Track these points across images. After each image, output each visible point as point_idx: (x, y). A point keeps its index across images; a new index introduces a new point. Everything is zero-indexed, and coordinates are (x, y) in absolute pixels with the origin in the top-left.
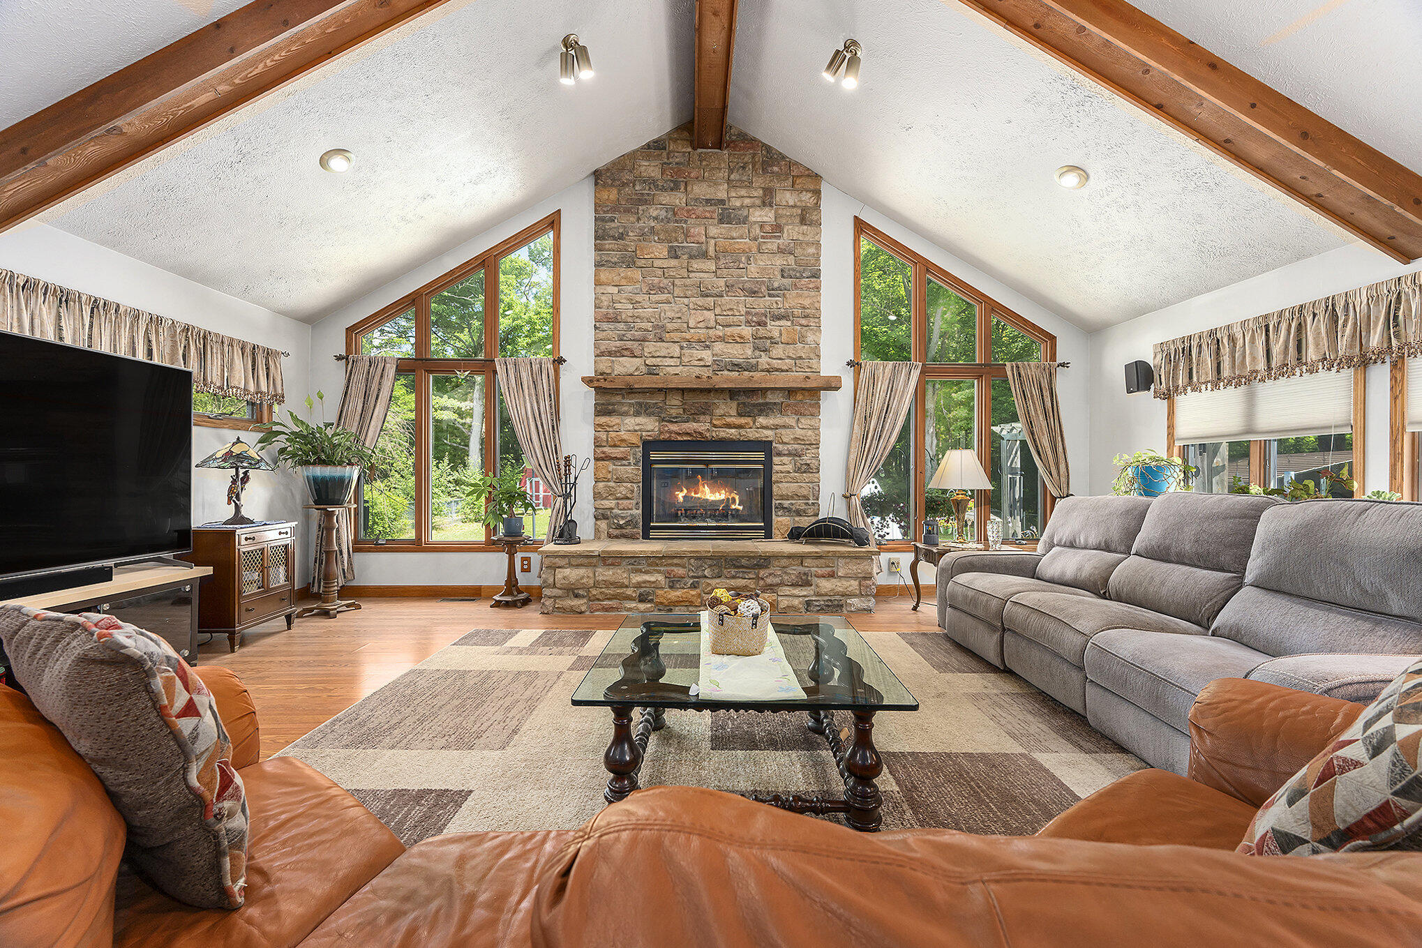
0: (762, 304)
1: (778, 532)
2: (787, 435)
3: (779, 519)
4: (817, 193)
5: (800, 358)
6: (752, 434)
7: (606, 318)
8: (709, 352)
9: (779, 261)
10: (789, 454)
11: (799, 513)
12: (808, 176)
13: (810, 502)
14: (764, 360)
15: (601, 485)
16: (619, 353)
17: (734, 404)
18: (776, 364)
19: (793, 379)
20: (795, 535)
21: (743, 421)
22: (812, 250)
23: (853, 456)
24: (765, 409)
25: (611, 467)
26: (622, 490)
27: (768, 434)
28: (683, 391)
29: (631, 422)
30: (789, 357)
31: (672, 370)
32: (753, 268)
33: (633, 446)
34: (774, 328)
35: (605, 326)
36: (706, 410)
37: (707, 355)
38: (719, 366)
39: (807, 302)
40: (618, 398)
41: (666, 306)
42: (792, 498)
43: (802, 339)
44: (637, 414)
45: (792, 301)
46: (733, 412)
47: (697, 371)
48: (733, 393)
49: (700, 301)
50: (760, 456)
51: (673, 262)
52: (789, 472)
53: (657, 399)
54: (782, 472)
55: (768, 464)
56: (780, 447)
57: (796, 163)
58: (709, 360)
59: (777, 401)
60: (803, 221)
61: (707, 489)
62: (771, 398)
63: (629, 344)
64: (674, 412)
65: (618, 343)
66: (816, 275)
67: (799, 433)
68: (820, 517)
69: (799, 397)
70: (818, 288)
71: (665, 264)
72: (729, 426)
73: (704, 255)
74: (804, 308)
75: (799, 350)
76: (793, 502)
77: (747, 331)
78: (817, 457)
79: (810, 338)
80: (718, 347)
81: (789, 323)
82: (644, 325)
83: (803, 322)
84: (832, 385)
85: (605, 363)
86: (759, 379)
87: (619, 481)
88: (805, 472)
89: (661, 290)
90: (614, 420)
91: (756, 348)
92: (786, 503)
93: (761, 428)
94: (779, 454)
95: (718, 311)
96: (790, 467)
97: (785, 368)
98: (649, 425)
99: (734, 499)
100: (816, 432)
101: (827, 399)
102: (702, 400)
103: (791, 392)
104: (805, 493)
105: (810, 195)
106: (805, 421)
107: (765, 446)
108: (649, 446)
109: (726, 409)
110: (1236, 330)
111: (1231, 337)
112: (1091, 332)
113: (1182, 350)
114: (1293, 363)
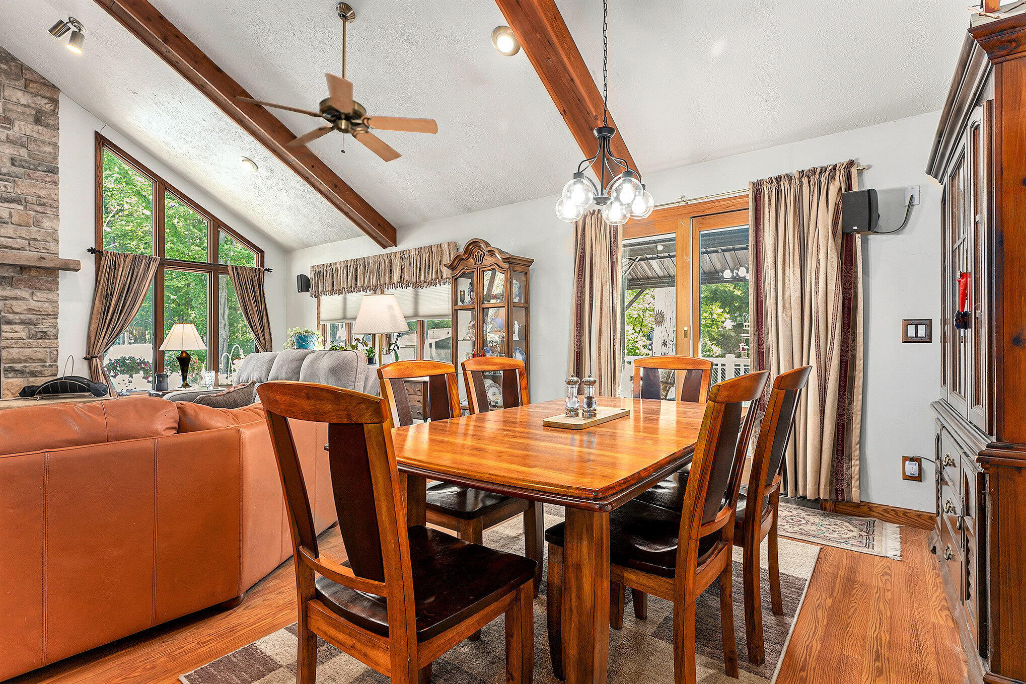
1: (7, 392)
2: (19, 306)
3: (9, 380)
4: (55, 102)
5: (35, 239)
10: (22, 323)
11: (33, 374)
12: (44, 84)
13: (48, 364)
19: (28, 257)
20: (27, 393)
22: (48, 149)
23: (94, 326)
30: (21, 237)
39: (42, 193)
42: (26, 361)
43: (37, 223)
45: (25, 189)
52: (22, 339)
54: (12, 339)
56: (10, 316)
57: (29, 69)
59: (6, 275)
60: (38, 121)
66: (54, 171)
67: (33, 304)
68: (59, 376)
69: (34, 274)
70: (56, 183)
74: (39, 197)
75: (34, 231)
76: (27, 365)
78: (55, 326)
79: (46, 223)
81: (21, 208)
83: (39, 209)
84: (72, 267)
88: (41, 339)
92: (18, 366)
94: (9, 323)
96: (23, 335)
97: (17, 246)
100: (54, 304)
101: (65, 279)
103: (23, 268)
104: (41, 356)
105: (46, 101)
106: (39, 295)
110: (338, 266)
111: (337, 269)
112: (286, 251)
113: (320, 273)
114: (354, 286)
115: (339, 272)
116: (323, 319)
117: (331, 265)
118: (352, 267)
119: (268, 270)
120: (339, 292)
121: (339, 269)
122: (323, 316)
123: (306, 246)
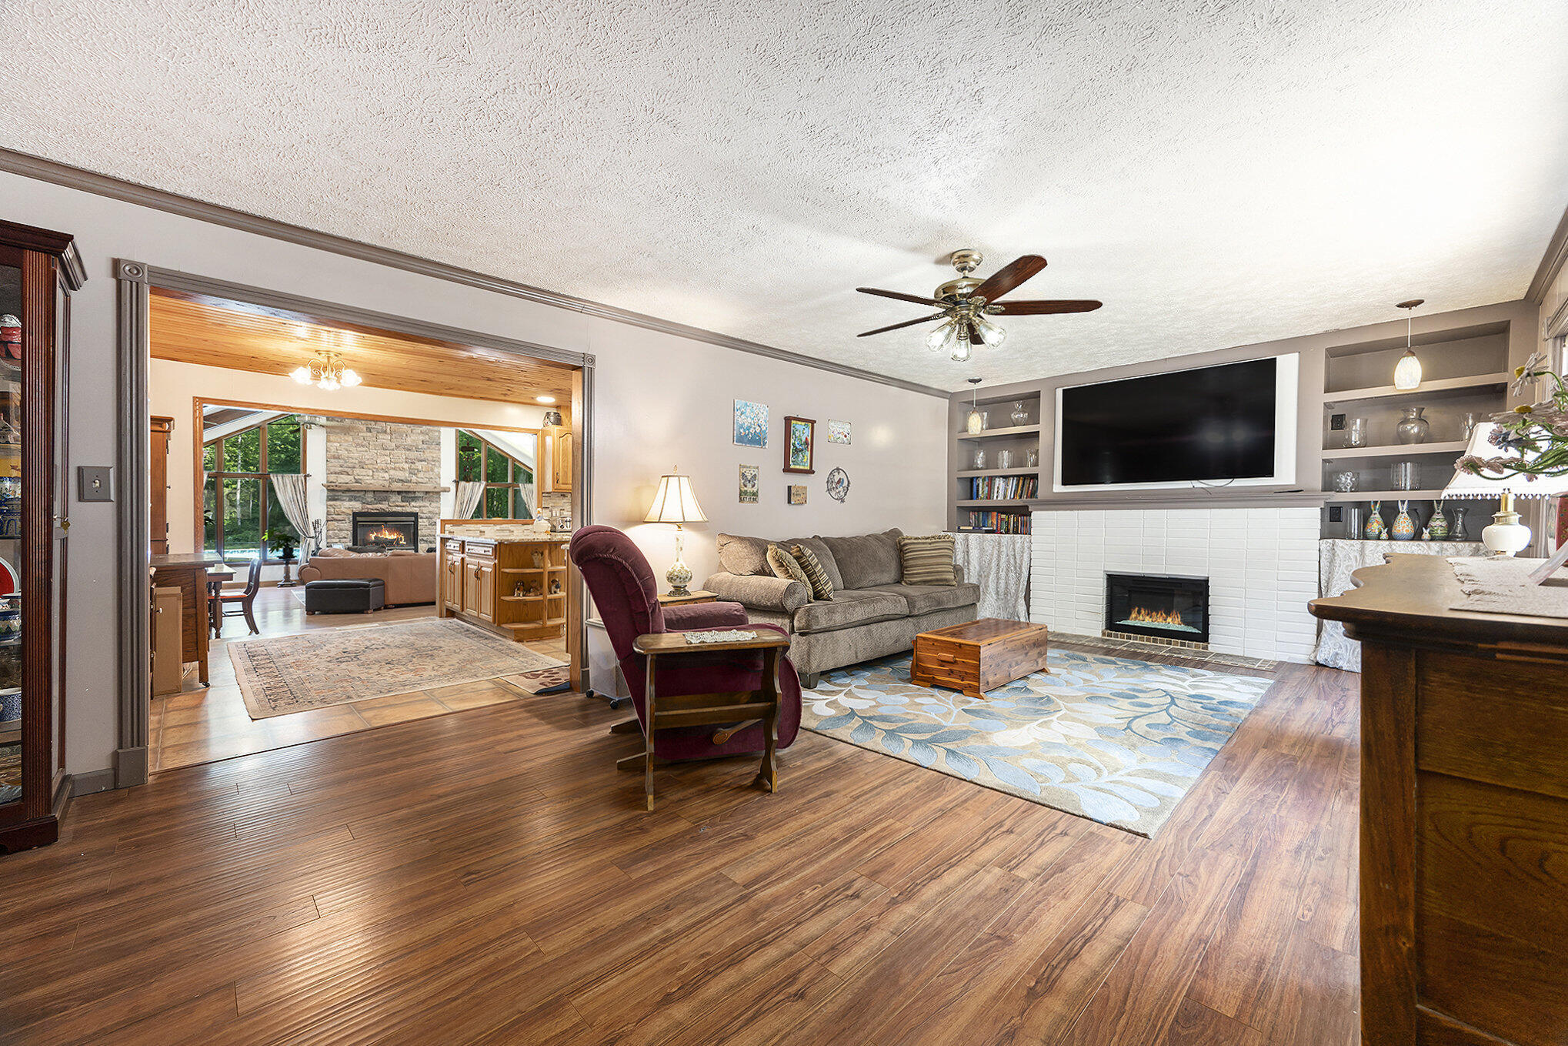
0: (413, 455)
2: (425, 510)
5: (432, 478)
6: (409, 510)
7: (332, 457)
8: (387, 474)
9: (421, 437)
10: (427, 518)
14: (414, 478)
15: (331, 532)
16: (341, 473)
17: (400, 497)
18: (420, 480)
21: (404, 504)
22: (437, 434)
24: (415, 499)
25: (336, 524)
26: (343, 534)
27: (416, 510)
28: (374, 491)
29: (347, 504)
30: (426, 478)
31: (368, 482)
32: (408, 439)
33: (348, 514)
34: (419, 465)
35: (332, 460)
36: (386, 499)
37: (386, 476)
38: (392, 480)
39: (434, 455)
40: (340, 493)
41: (366, 453)
43: (432, 470)
44: (350, 500)
45: (428, 455)
46: (399, 500)
47: (381, 482)
48: (399, 493)
49: (383, 452)
50: (413, 519)
51: (369, 434)
52: (425, 525)
53: (362, 494)
54: (421, 526)
55: (416, 522)
56: (422, 515)
58: (387, 478)
59: (420, 496)
61: (387, 533)
62: (417, 494)
63: (346, 469)
64: (369, 500)
65: (340, 469)
66: (439, 444)
67: (431, 509)
69: (431, 494)
70: (440, 450)
71: (365, 434)
72: (397, 506)
73: (386, 432)
75: (431, 475)
77: (406, 466)
79: (436, 470)
80: (392, 472)
81: (426, 463)
82: (354, 461)
83: (433, 463)
84: (446, 490)
85: (332, 478)
86: (412, 487)
87: (341, 530)
89: (363, 446)
90: (338, 503)
91: (410, 473)
92: (425, 538)
93: (412, 507)
94: (422, 518)
95: (391, 456)
96: (426, 523)
97: (424, 482)
98: (357, 506)
99: (401, 538)
100: (439, 508)
101: (444, 496)
102: (385, 494)
103: (427, 493)
106: (433, 504)
107: (415, 515)
108: (355, 515)
109: (396, 499)
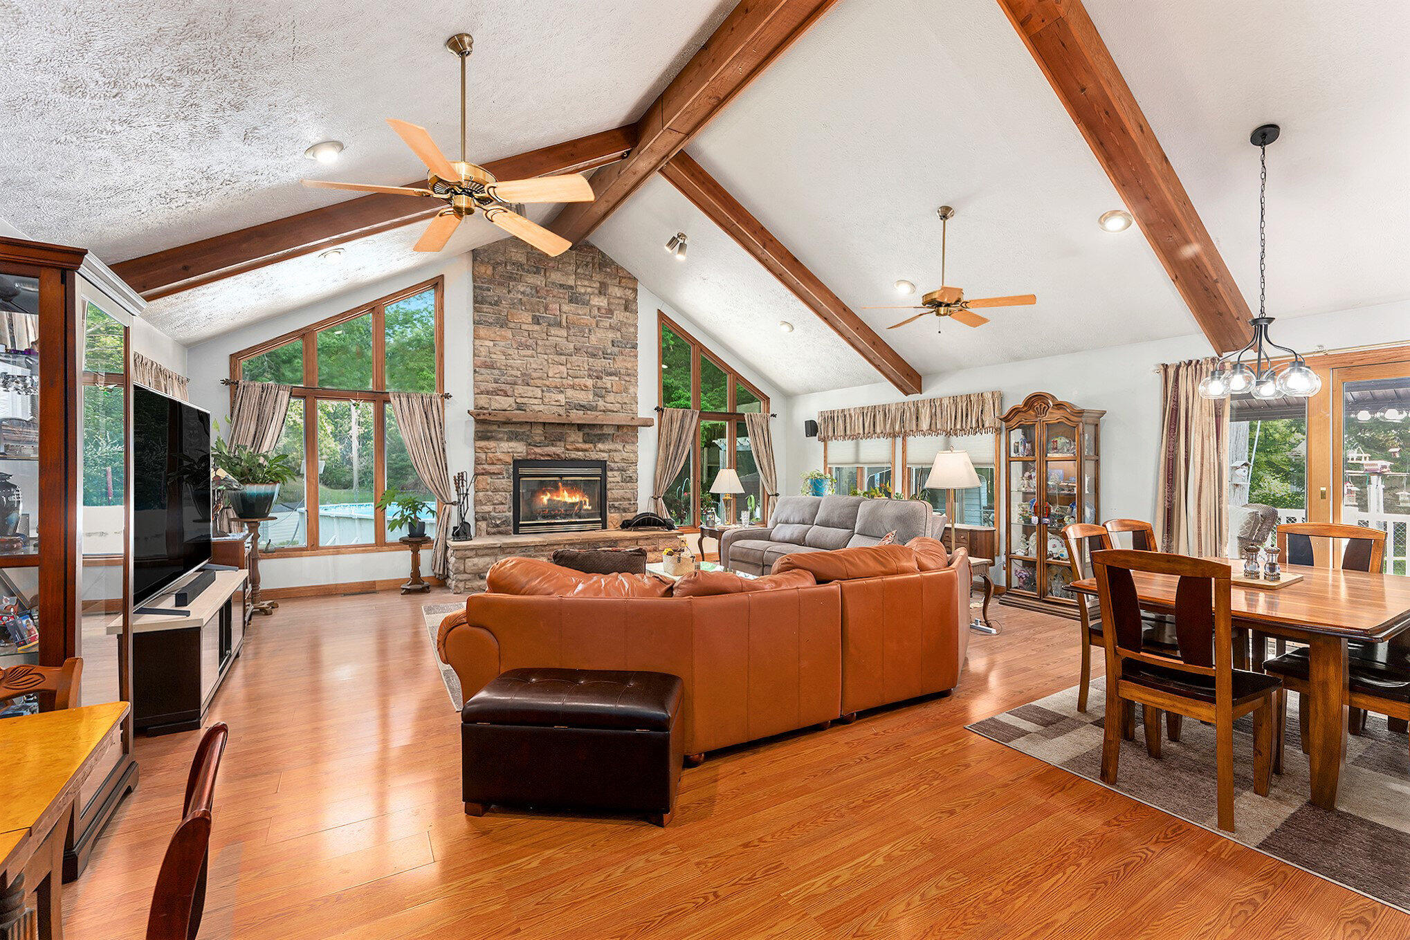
0: (600, 363)
1: (611, 524)
2: (617, 456)
3: (612, 515)
4: (635, 290)
5: (625, 403)
6: (594, 456)
7: (482, 365)
8: (563, 396)
9: (611, 335)
10: (618, 470)
11: (625, 511)
12: (630, 278)
13: (632, 503)
14: (601, 403)
15: (481, 494)
16: (495, 392)
17: (581, 434)
18: (609, 406)
19: (621, 418)
20: (626, 525)
21: (587, 446)
22: (632, 330)
23: (659, 471)
24: (602, 438)
25: (489, 480)
26: (499, 497)
27: (604, 456)
28: (544, 424)
29: (505, 446)
30: (618, 403)
31: (536, 408)
32: (593, 337)
33: (506, 463)
34: (608, 381)
35: (483, 371)
36: (561, 438)
37: (561, 398)
38: (571, 406)
39: (629, 365)
40: (495, 427)
41: (531, 360)
42: (621, 500)
43: (626, 390)
44: (510, 439)
45: (620, 364)
46: (581, 440)
47: (555, 409)
48: (580, 427)
49: (557, 358)
50: (599, 471)
51: (536, 327)
52: (618, 482)
53: (526, 429)
54: (614, 482)
55: (604, 477)
56: (612, 465)
57: (622, 268)
58: (563, 402)
59: (610, 432)
60: (626, 309)
61: (566, 493)
62: (606, 431)
63: (503, 386)
64: (537, 439)
65: (495, 385)
66: (635, 347)
67: (624, 455)
68: (638, 513)
69: (625, 430)
70: (636, 356)
71: (530, 328)
72: (578, 450)
73: (559, 325)
74: (627, 369)
75: (624, 398)
76: (621, 503)
77: (590, 383)
78: (636, 472)
79: (631, 390)
80: (570, 392)
81: (617, 379)
82: (515, 372)
83: (627, 379)
84: (647, 424)
85: (483, 400)
86: (600, 418)
87: (496, 490)
88: (628, 482)
89: (528, 347)
90: (492, 444)
91: (596, 395)
92: (616, 504)
93: (600, 451)
94: (612, 470)
95: (569, 366)
96: (619, 479)
97: (615, 410)
98: (519, 449)
99: (585, 502)
100: (636, 454)
101: (643, 432)
102: (559, 430)
103: (619, 427)
104: (629, 496)
105: (631, 291)
106: (628, 447)
107: (602, 464)
108: (517, 463)
109: (576, 437)
110: (852, 412)
111: (850, 415)
112: (789, 397)
113: (830, 418)
114: (872, 432)
115: (853, 418)
116: (831, 462)
117: (843, 411)
118: (869, 414)
119: (774, 416)
120: (855, 437)
121: (853, 415)
122: (830, 459)
123: (811, 391)
